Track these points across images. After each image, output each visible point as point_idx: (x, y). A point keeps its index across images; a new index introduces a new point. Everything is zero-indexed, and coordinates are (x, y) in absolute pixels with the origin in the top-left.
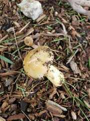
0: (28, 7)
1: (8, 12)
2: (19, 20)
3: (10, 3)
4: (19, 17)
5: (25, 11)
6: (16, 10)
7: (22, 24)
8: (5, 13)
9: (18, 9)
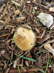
0: (46, 20)
1: (30, 21)
2: (38, 27)
3: (31, 15)
4: (38, 25)
5: (45, 22)
6: (36, 20)
7: (40, 30)
8: (29, 21)
9: (37, 19)
